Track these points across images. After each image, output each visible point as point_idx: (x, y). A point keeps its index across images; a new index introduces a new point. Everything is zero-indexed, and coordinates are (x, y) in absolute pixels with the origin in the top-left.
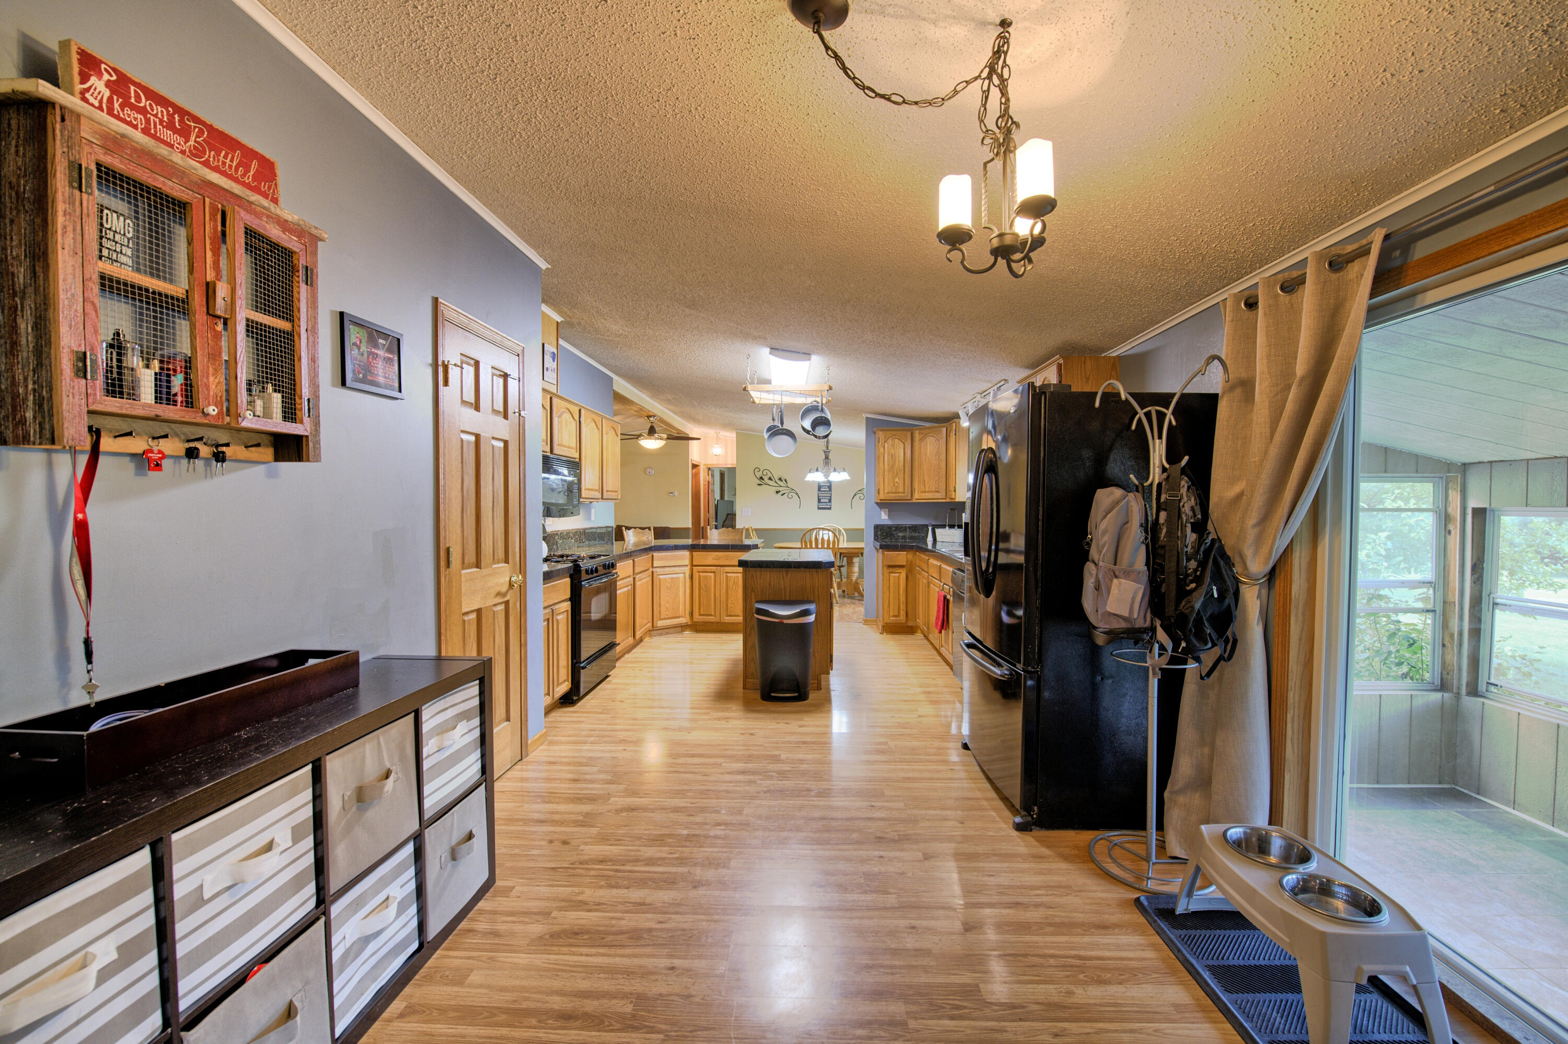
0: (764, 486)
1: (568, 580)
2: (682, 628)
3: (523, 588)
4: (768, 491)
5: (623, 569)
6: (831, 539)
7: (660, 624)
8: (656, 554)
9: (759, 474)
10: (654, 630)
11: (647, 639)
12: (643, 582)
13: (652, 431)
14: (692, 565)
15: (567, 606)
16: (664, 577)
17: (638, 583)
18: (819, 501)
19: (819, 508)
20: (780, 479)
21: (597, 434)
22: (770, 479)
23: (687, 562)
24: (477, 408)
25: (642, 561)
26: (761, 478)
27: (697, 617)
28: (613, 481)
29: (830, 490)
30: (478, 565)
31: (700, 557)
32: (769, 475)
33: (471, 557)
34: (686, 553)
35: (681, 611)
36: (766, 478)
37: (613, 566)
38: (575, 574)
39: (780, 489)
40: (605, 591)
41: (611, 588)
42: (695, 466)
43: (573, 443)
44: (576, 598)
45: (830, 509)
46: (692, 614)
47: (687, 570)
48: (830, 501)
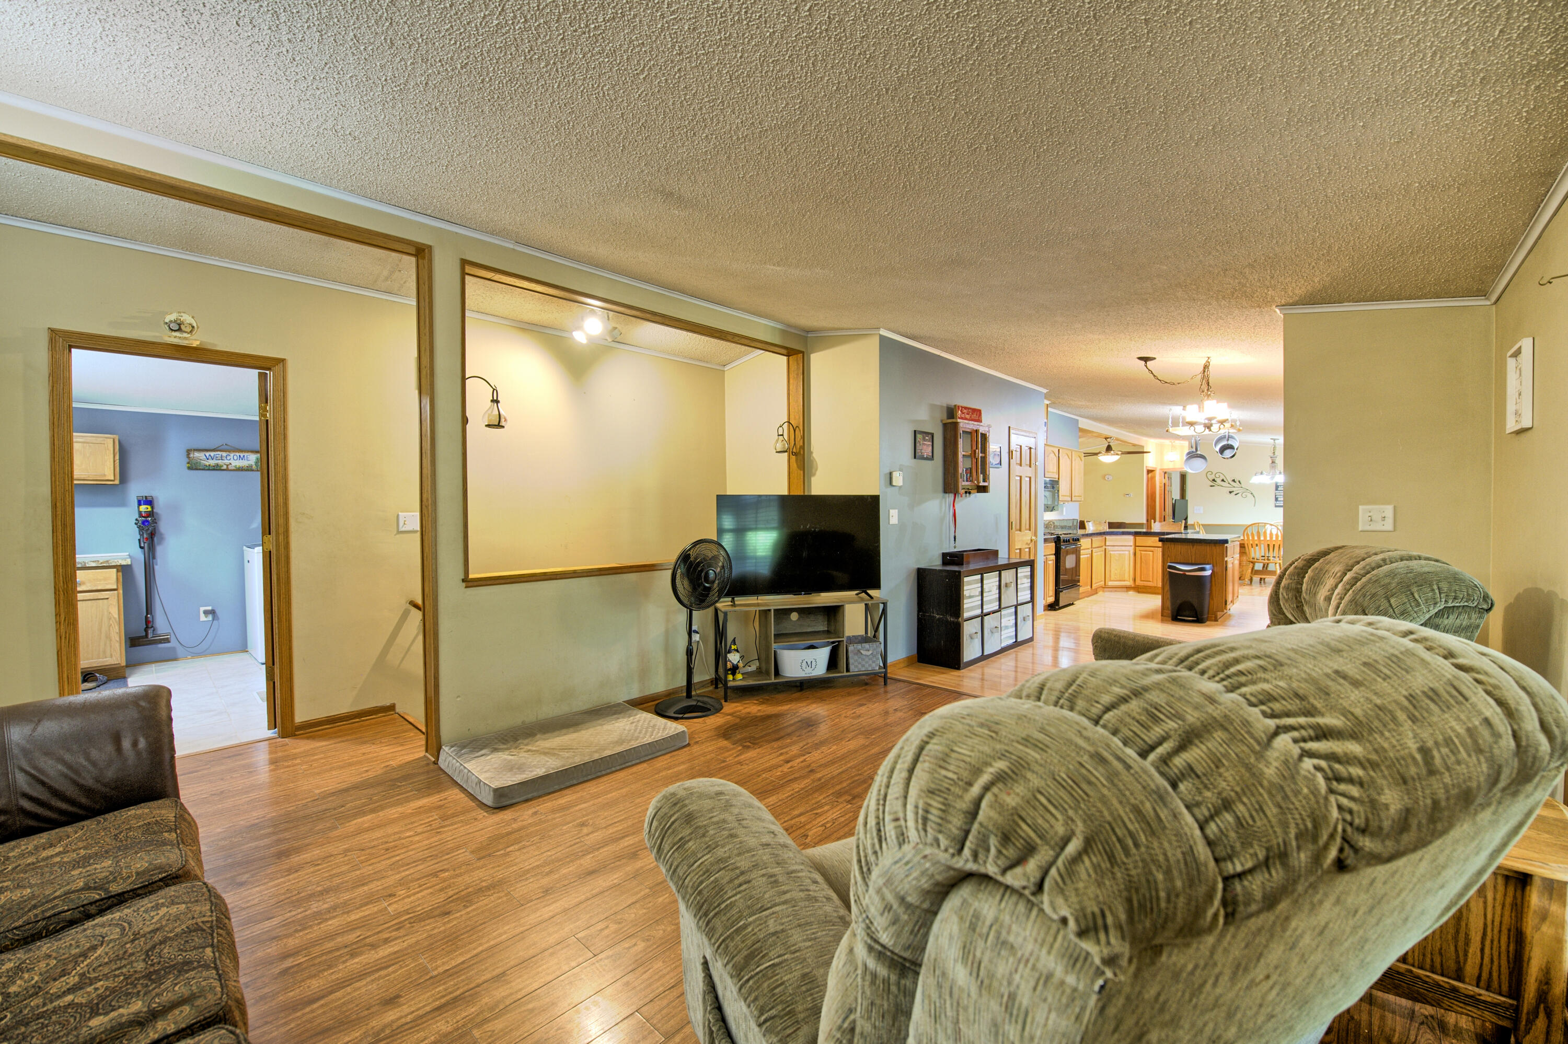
0: (1217, 487)
1: (1053, 544)
2: (1128, 588)
3: (1036, 543)
4: (1221, 491)
5: (1085, 543)
7: (1110, 584)
8: (1108, 537)
9: (1211, 477)
10: (1105, 587)
11: (1100, 593)
12: (1098, 555)
13: (1109, 449)
14: (1136, 546)
15: (1053, 557)
16: (1113, 552)
17: (1094, 554)
18: (1276, 500)
20: (1234, 481)
21: (1069, 462)
22: (1223, 480)
23: (1132, 543)
24: (1021, 465)
25: (1097, 540)
26: (1214, 480)
27: (1138, 582)
28: (1077, 491)
30: (1020, 530)
31: (1141, 540)
32: (1222, 477)
33: (1018, 527)
34: (1131, 538)
35: (1126, 577)
36: (1219, 481)
37: (1078, 540)
38: (1058, 541)
39: (1234, 489)
40: (1073, 553)
41: (1077, 552)
42: (1149, 472)
43: (1055, 469)
44: (1058, 554)
46: (1135, 580)
47: (1132, 549)
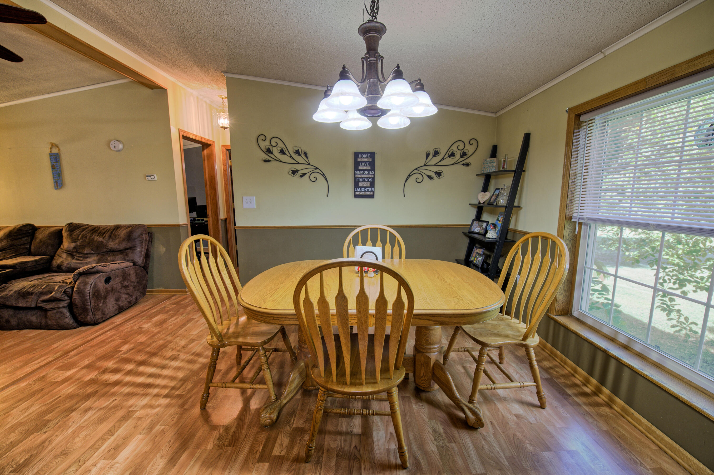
0: (274, 164)
4: (280, 170)
6: (391, 298)
9: (264, 145)
18: (356, 185)
19: (356, 196)
20: (297, 152)
22: (282, 152)
26: (269, 151)
29: (373, 168)
32: (281, 145)
36: (275, 151)
39: (298, 167)
45: (372, 196)
48: (372, 185)
